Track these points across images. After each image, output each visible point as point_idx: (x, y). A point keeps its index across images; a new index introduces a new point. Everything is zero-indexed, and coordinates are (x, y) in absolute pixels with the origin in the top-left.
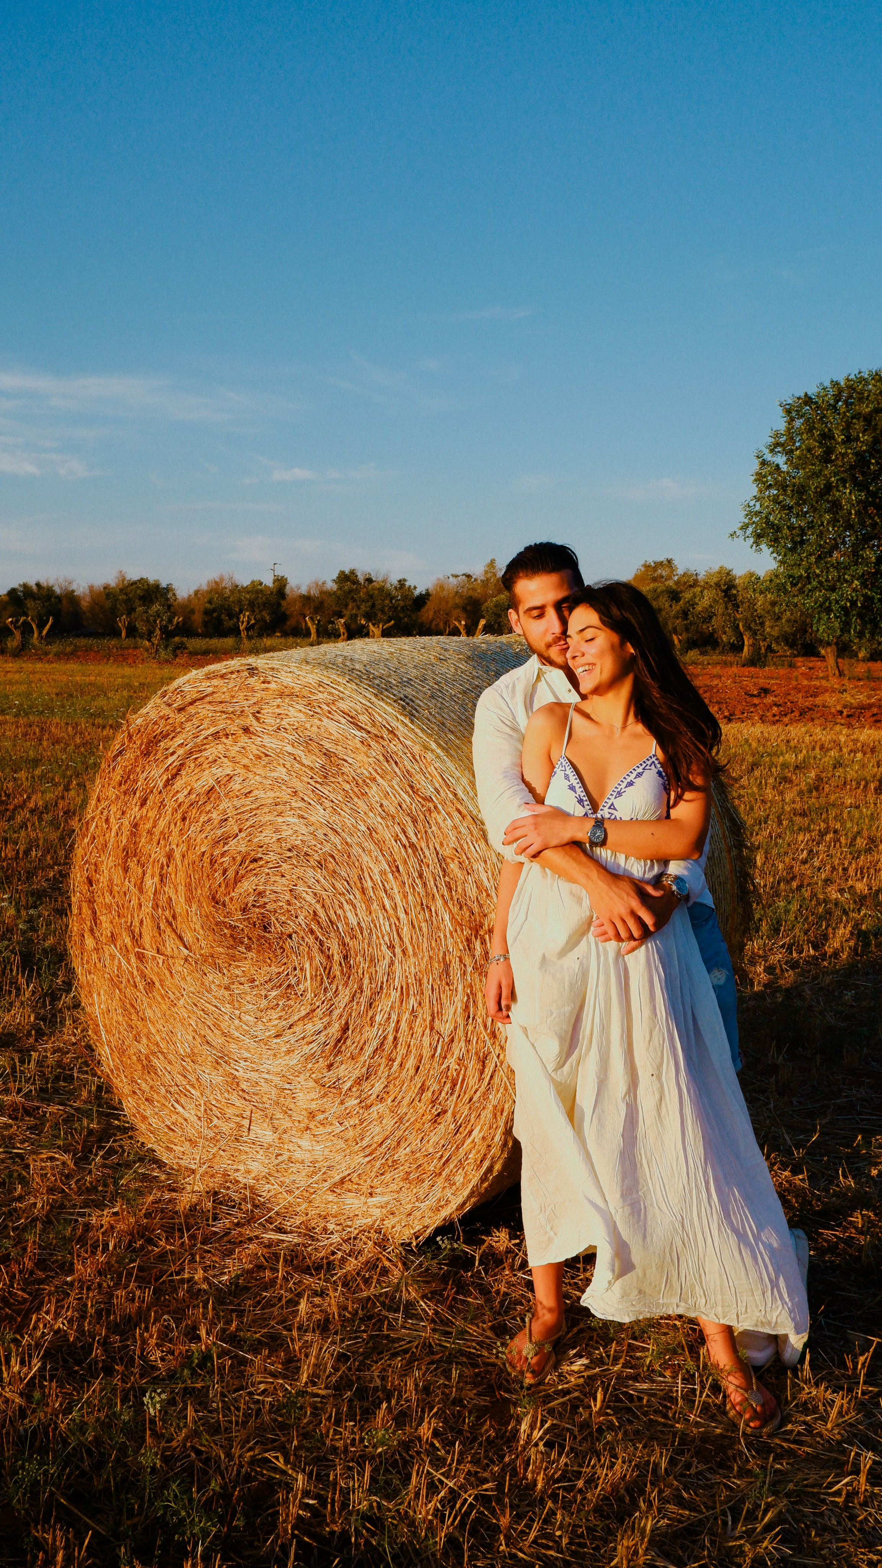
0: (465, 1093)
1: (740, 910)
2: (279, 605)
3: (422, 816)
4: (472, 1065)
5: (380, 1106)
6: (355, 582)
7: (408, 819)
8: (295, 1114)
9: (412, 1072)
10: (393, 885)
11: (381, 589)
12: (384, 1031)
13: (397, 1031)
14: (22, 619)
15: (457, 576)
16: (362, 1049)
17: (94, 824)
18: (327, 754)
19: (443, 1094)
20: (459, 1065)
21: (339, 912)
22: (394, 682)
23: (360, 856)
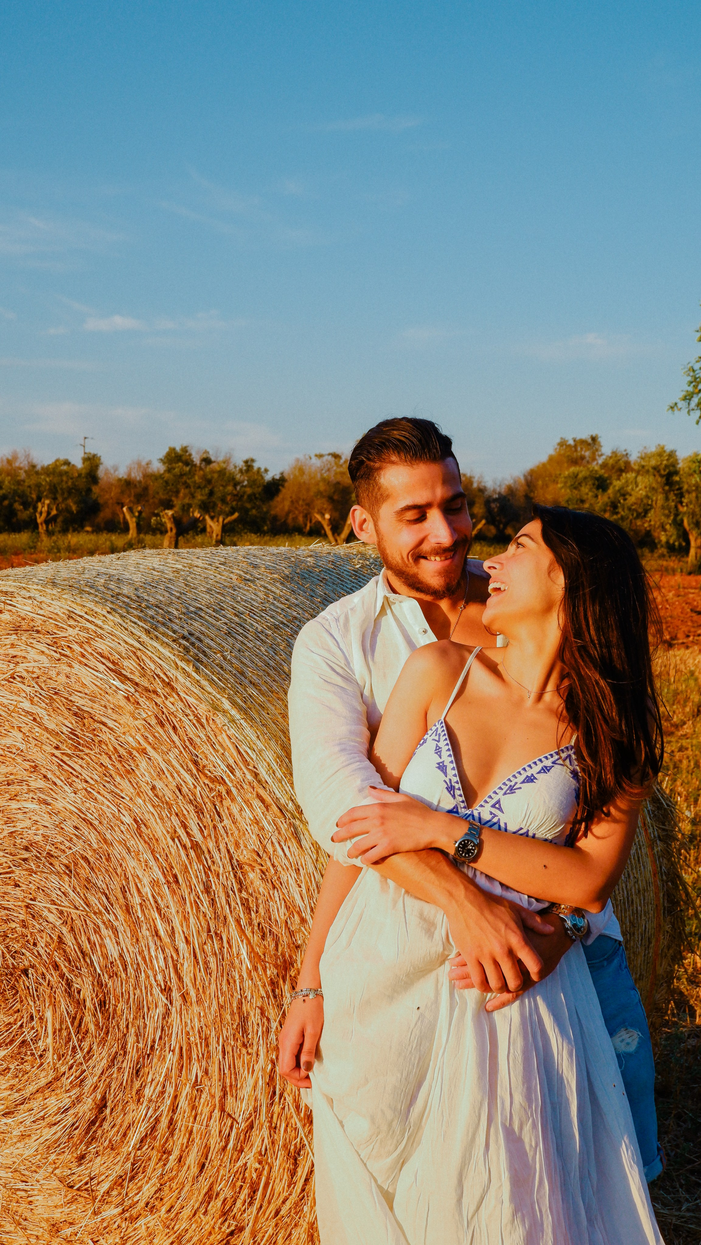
0: (269, 1203)
1: (668, 927)
2: (89, 490)
3: (209, 805)
4: (279, 1163)
5: (150, 1218)
6: (188, 462)
7: (191, 808)
8: (31, 1226)
9: (195, 1170)
10: (169, 900)
11: (222, 472)
12: (155, 1111)
13: (174, 1112)
15: (320, 456)
16: (125, 1135)
18: (79, 714)
19: (239, 1204)
20: (260, 1163)
21: (94, 938)
22: (175, 612)
23: (123, 859)
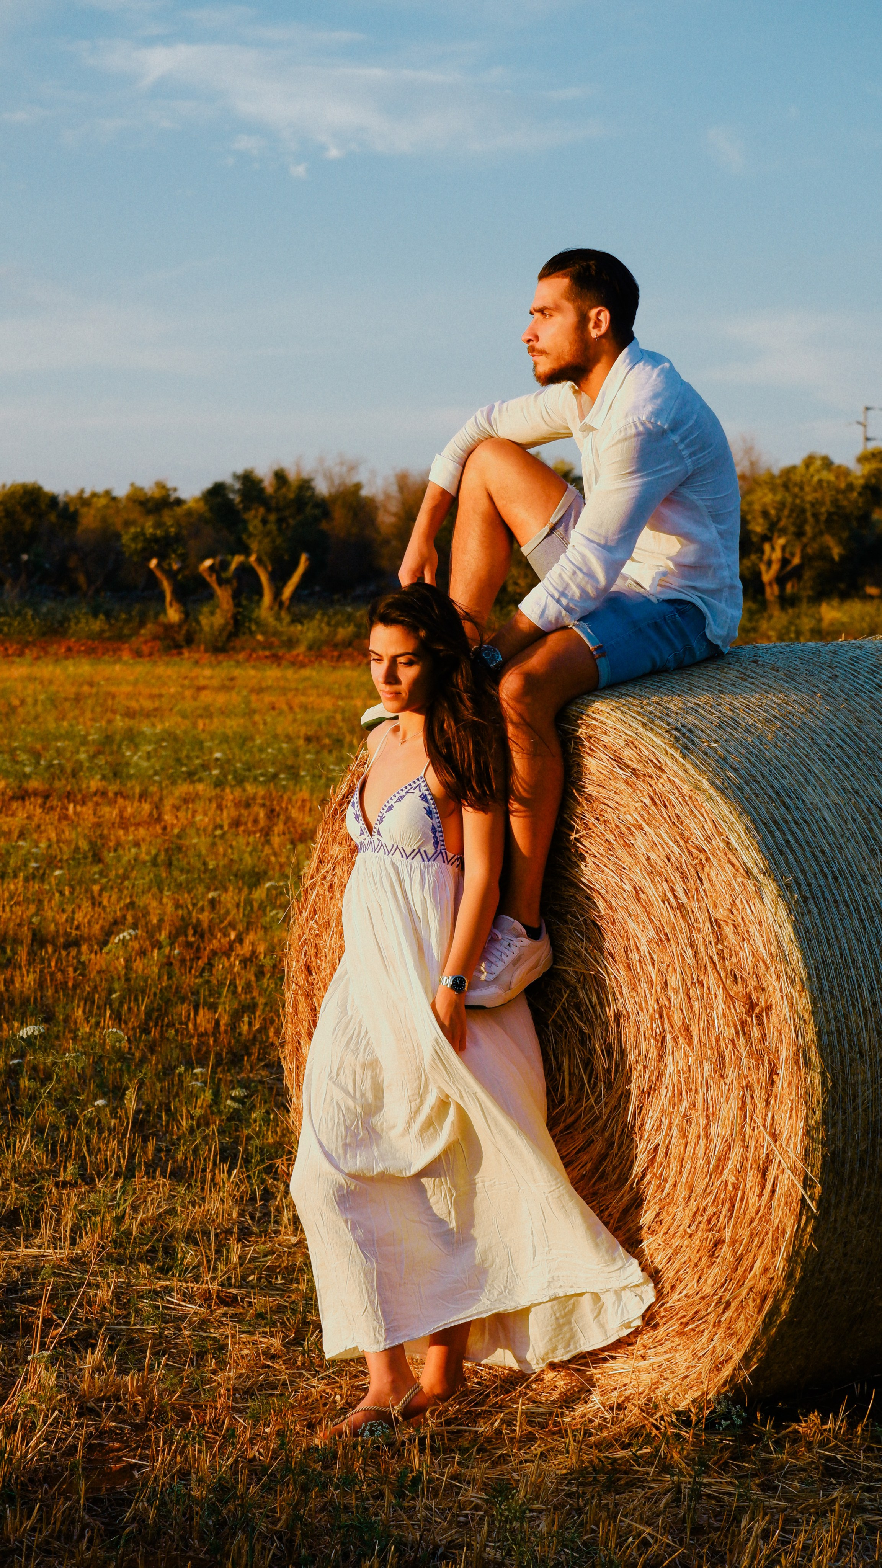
0: (745, 1215)
3: (693, 871)
4: (752, 1178)
7: (678, 875)
12: (654, 1143)
13: (669, 1141)
14: (236, 561)
17: (315, 893)
19: (721, 1218)
20: (737, 1179)
23: (626, 922)
